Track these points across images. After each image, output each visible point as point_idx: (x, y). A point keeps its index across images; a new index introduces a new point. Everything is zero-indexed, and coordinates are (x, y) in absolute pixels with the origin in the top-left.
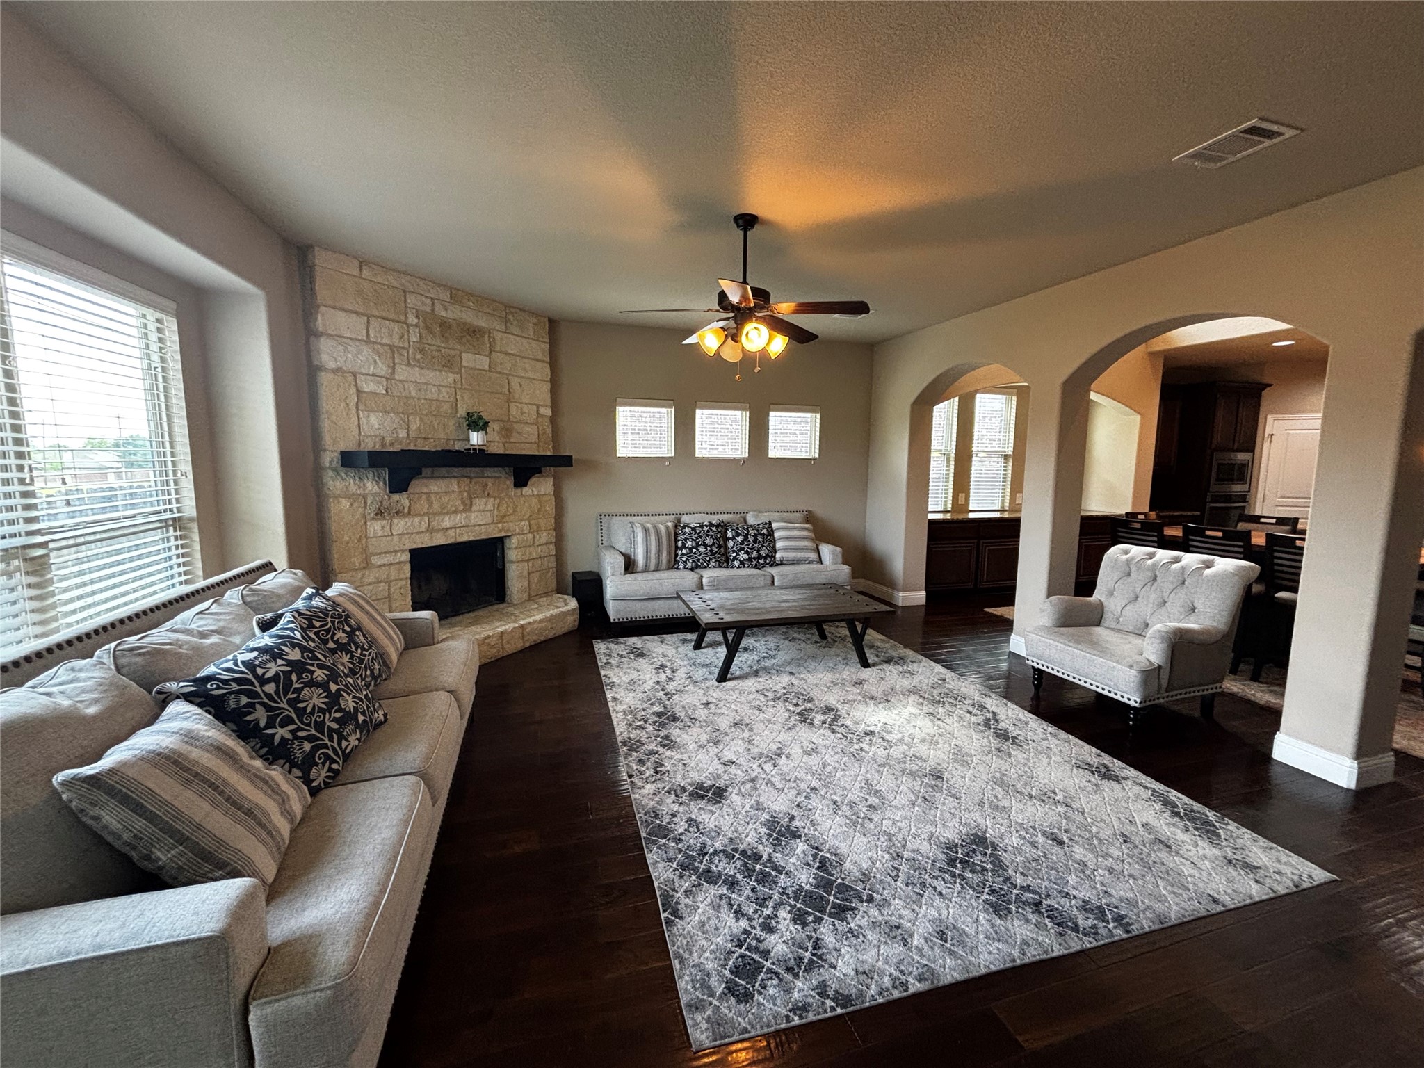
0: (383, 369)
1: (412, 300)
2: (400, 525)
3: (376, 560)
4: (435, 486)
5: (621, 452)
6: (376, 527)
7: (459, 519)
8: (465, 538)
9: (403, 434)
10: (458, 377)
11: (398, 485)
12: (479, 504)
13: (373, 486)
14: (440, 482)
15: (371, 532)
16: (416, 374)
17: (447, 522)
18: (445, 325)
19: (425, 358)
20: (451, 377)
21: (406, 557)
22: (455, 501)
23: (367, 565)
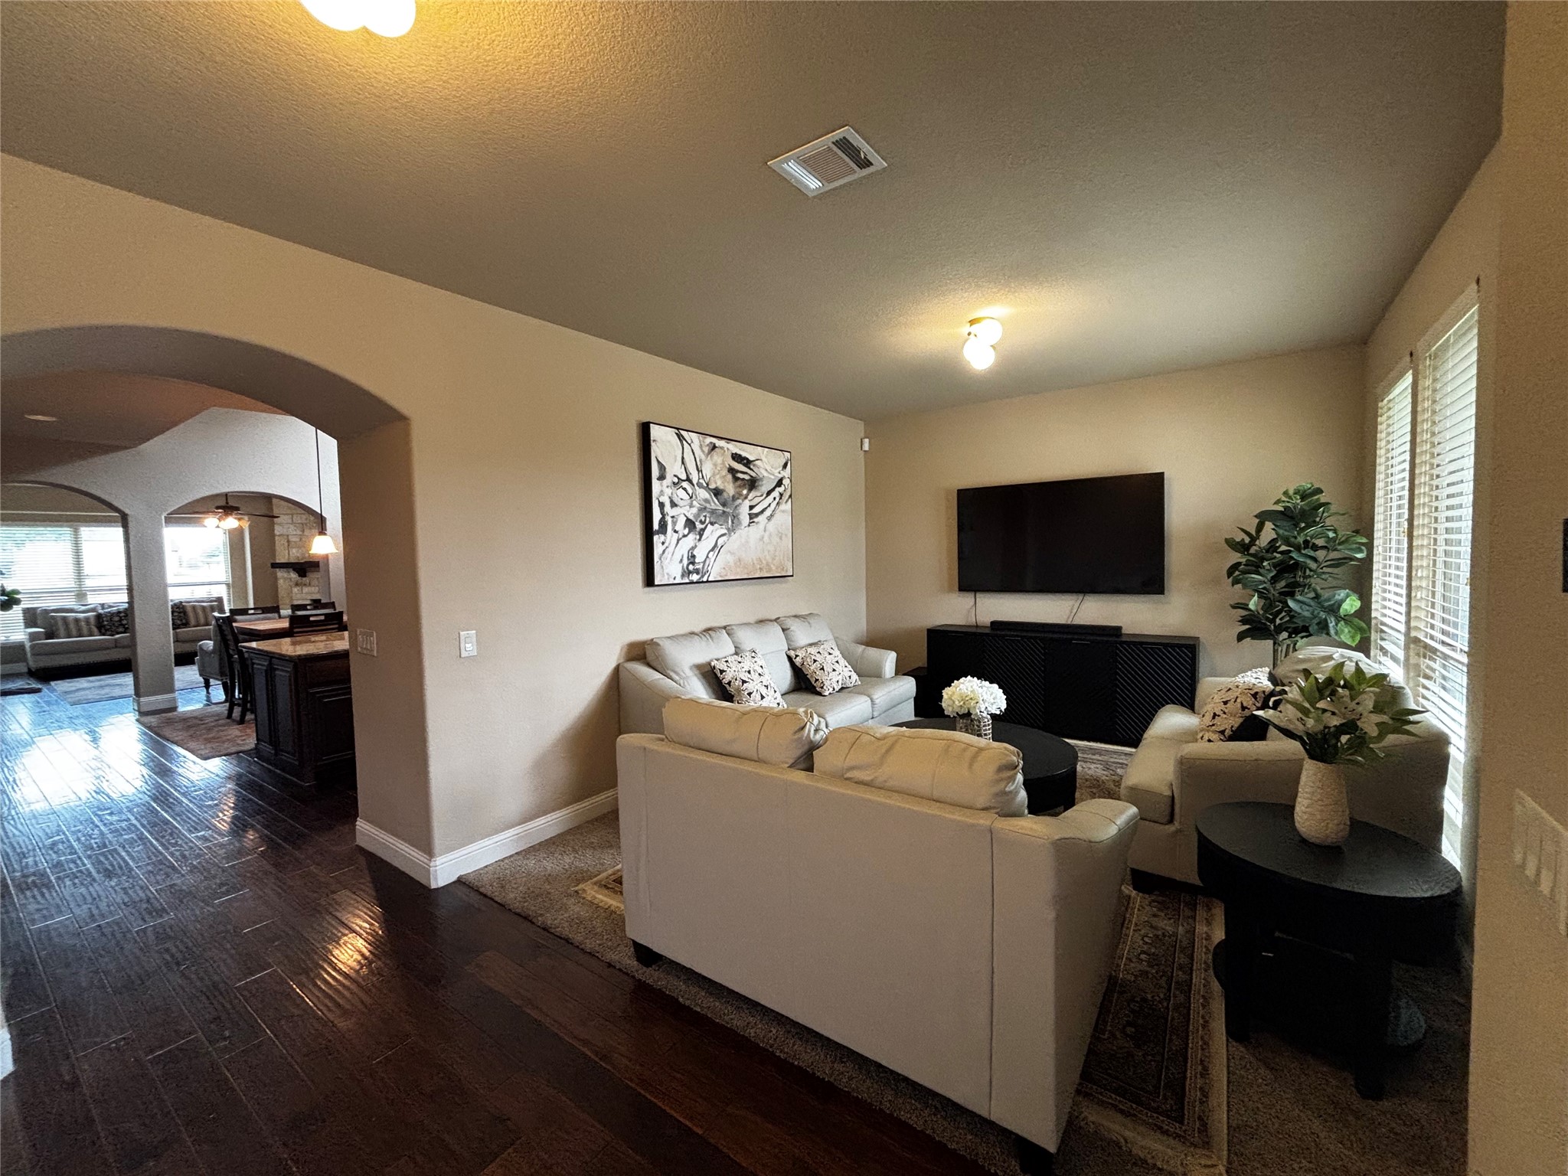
11: (303, 575)
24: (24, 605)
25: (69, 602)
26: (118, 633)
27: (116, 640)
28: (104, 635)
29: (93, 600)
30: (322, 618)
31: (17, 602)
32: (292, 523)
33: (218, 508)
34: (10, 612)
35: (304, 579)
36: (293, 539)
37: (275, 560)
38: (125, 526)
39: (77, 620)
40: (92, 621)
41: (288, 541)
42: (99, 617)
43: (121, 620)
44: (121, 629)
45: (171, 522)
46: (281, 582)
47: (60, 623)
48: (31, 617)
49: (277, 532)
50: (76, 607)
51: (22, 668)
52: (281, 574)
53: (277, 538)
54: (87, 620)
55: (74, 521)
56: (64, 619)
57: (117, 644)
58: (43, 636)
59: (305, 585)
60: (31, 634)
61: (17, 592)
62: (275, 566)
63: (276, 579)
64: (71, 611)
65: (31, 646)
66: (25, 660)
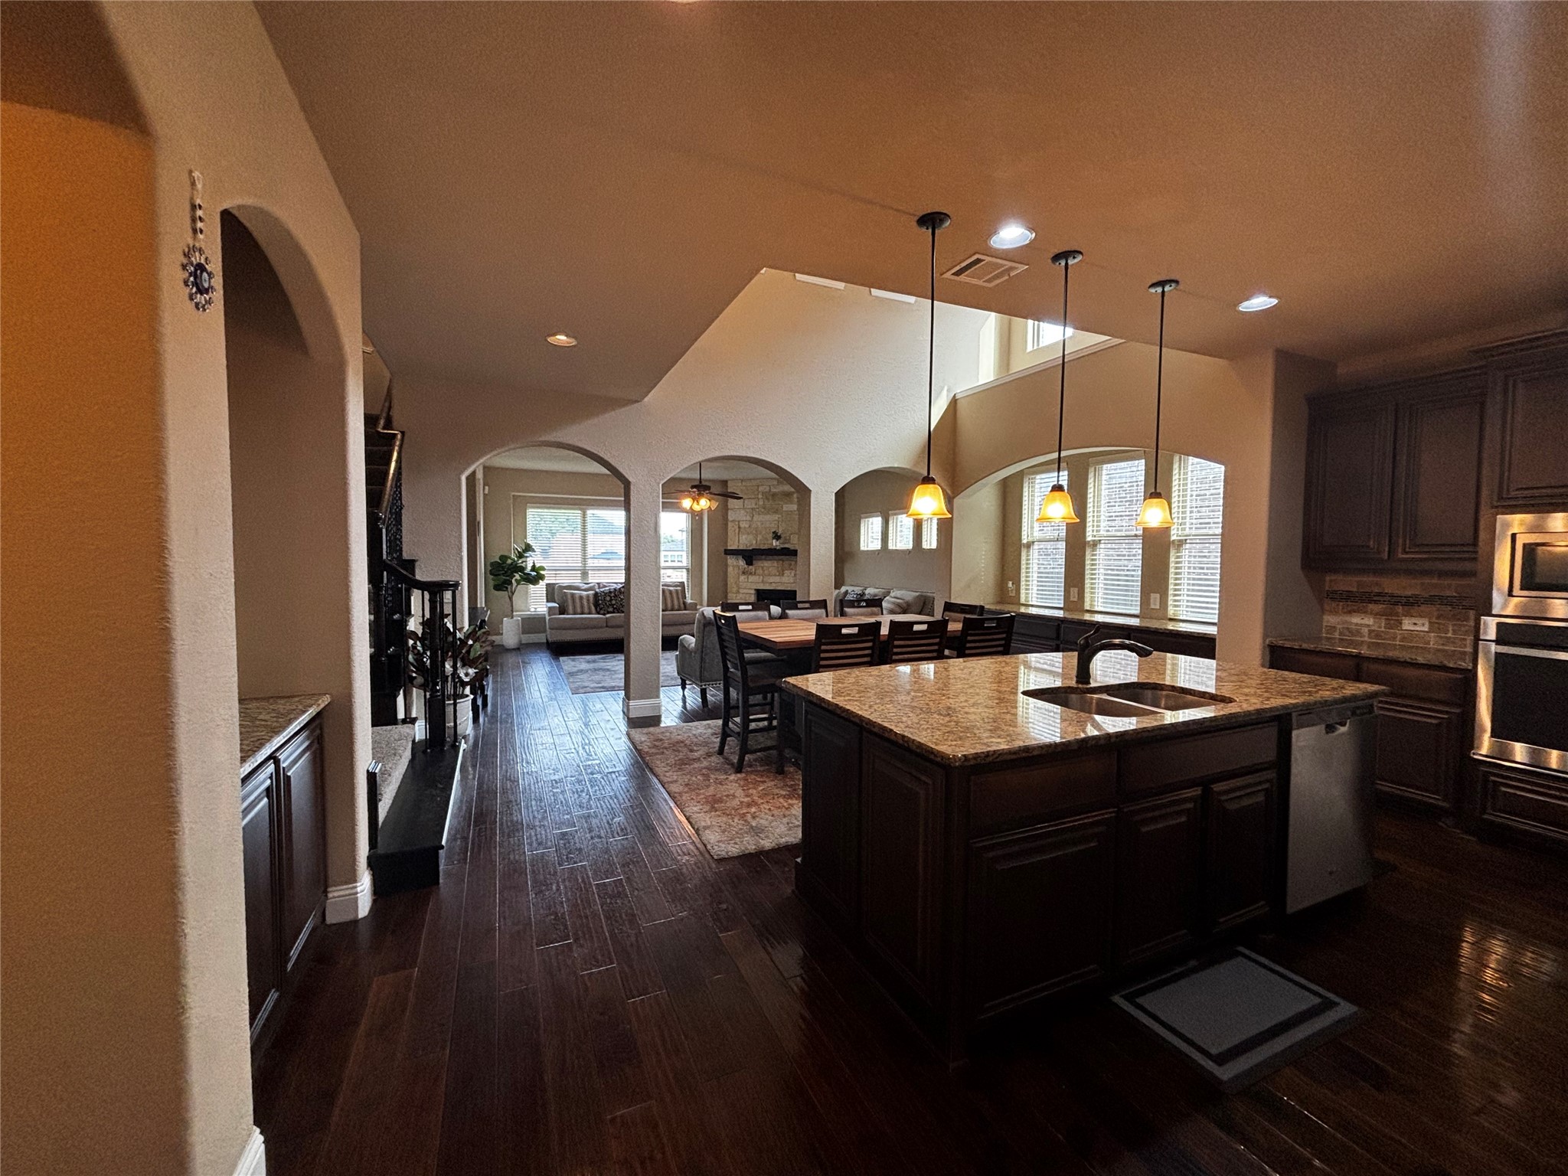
0: (748, 518)
1: (761, 489)
2: (752, 578)
3: (741, 591)
4: (766, 564)
5: (863, 548)
6: (742, 578)
7: (777, 579)
8: (779, 588)
9: (754, 542)
10: (780, 516)
11: (749, 563)
12: (787, 572)
13: (742, 563)
14: (769, 562)
15: (740, 580)
16: (761, 518)
17: (771, 580)
18: (774, 495)
19: (767, 510)
20: (776, 517)
21: (753, 592)
22: (774, 571)
23: (738, 592)
24: (546, 581)
25: (576, 580)
26: (608, 613)
27: (607, 618)
28: (599, 613)
29: (594, 579)
30: (855, 630)
31: (542, 577)
32: (744, 509)
33: (693, 487)
34: (537, 586)
35: (751, 567)
36: (743, 525)
37: (727, 546)
38: (628, 510)
39: (581, 598)
40: (591, 599)
41: (739, 527)
42: (596, 595)
43: (611, 600)
44: (611, 609)
45: (666, 508)
46: (730, 569)
47: (569, 597)
48: (552, 592)
49: (730, 518)
50: (581, 585)
51: (541, 638)
52: (731, 561)
53: (729, 524)
54: (588, 596)
55: (582, 505)
56: (573, 595)
57: (607, 625)
58: (557, 611)
59: (751, 573)
60: (550, 609)
61: (543, 569)
62: (728, 552)
63: (726, 565)
64: (578, 588)
65: (549, 620)
66: (545, 631)
